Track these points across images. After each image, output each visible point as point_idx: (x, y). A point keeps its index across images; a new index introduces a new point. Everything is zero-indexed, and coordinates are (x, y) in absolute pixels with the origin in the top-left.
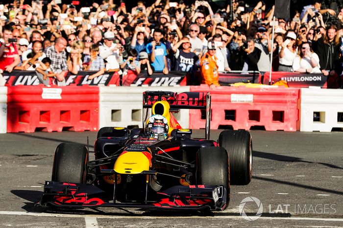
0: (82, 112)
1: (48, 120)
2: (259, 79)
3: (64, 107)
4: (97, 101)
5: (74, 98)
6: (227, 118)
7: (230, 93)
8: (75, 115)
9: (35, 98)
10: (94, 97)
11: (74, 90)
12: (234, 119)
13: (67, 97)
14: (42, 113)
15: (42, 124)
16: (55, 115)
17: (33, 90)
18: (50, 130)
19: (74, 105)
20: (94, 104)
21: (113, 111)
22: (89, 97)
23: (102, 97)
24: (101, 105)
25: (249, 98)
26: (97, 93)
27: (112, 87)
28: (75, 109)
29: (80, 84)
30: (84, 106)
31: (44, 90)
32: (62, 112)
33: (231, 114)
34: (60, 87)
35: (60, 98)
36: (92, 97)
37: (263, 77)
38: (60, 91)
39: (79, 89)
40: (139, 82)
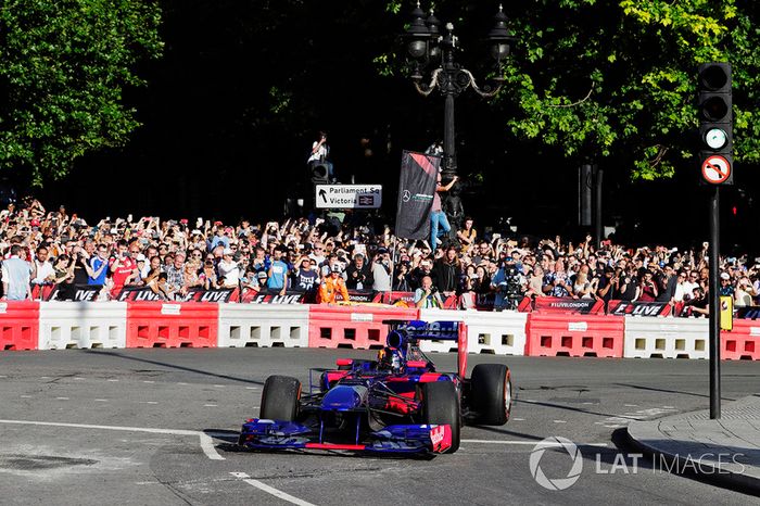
0: (201, 328)
1: (167, 336)
2: (379, 297)
3: (183, 323)
4: (216, 318)
5: (194, 314)
6: (347, 337)
7: (349, 312)
8: (194, 331)
9: (155, 313)
10: (213, 313)
11: (193, 306)
12: (353, 338)
13: (186, 313)
14: (161, 328)
15: (161, 340)
16: (173, 332)
17: (152, 304)
18: (168, 346)
19: (192, 321)
20: (213, 321)
21: (232, 328)
22: (209, 314)
23: (221, 314)
24: (220, 321)
25: (370, 317)
26: (216, 310)
27: (232, 304)
28: (193, 326)
29: (200, 300)
30: (203, 323)
31: (164, 305)
32: (181, 328)
33: (350, 333)
34: (178, 303)
35: (178, 313)
36: (211, 314)
37: (382, 297)
38: (179, 306)
39: (199, 305)
40: (259, 299)
